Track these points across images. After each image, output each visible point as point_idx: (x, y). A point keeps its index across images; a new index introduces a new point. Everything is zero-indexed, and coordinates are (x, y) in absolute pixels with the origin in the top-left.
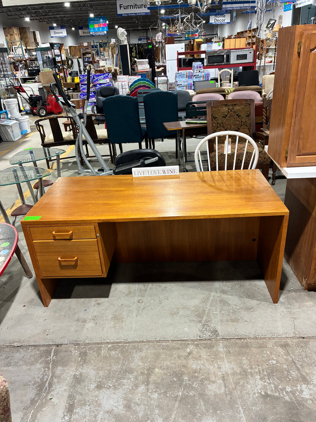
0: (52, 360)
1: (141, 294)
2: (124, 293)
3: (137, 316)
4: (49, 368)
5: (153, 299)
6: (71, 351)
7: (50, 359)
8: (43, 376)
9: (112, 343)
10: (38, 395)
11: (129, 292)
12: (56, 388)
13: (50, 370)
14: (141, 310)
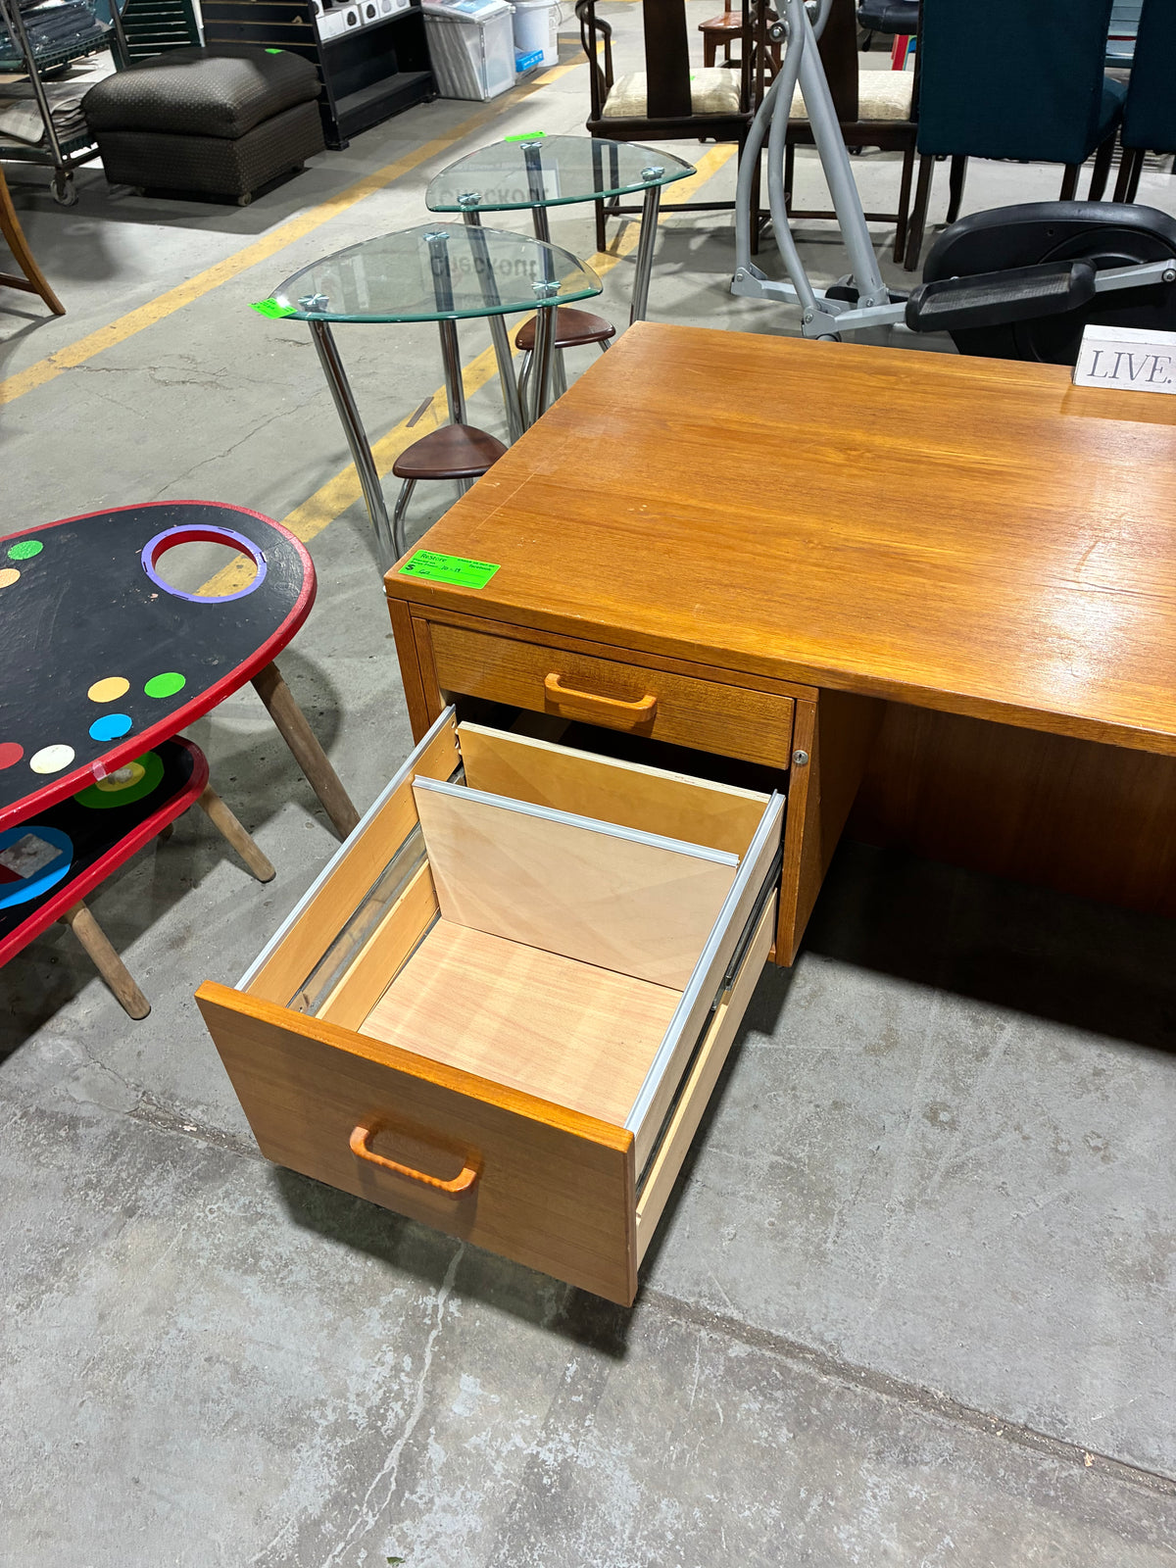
0: (440, 1316)
1: (953, 1074)
2: (857, 1033)
3: (910, 1205)
4: (418, 1359)
5: (1018, 1128)
7: (436, 1308)
8: (385, 1400)
9: (755, 1338)
10: (341, 1512)
11: (884, 1038)
12: (431, 1500)
13: (423, 1375)
14: (937, 1178)
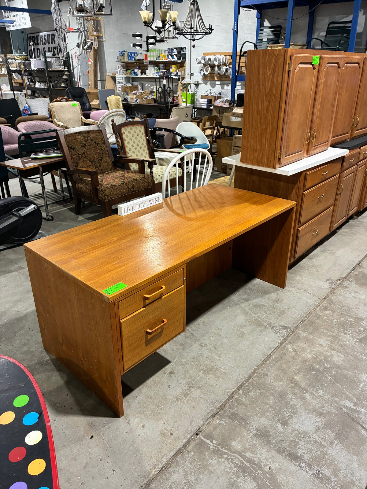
0: (216, 446)
1: (195, 340)
2: (178, 349)
3: (219, 357)
4: (225, 453)
5: (210, 337)
6: (219, 424)
7: (213, 446)
8: (233, 463)
9: (239, 389)
10: (257, 478)
11: (181, 346)
12: (258, 458)
13: (229, 453)
14: (216, 351)
